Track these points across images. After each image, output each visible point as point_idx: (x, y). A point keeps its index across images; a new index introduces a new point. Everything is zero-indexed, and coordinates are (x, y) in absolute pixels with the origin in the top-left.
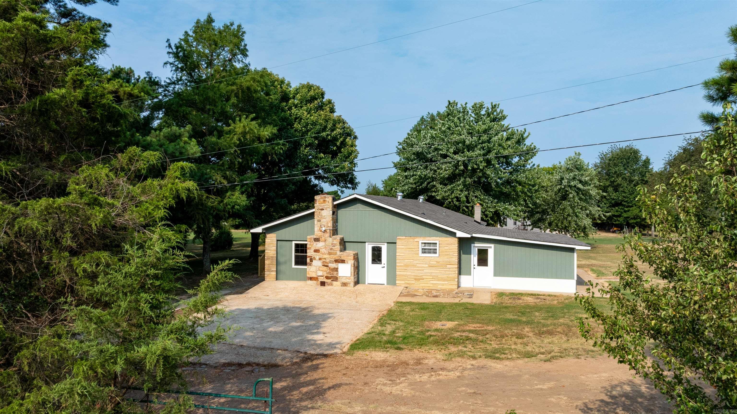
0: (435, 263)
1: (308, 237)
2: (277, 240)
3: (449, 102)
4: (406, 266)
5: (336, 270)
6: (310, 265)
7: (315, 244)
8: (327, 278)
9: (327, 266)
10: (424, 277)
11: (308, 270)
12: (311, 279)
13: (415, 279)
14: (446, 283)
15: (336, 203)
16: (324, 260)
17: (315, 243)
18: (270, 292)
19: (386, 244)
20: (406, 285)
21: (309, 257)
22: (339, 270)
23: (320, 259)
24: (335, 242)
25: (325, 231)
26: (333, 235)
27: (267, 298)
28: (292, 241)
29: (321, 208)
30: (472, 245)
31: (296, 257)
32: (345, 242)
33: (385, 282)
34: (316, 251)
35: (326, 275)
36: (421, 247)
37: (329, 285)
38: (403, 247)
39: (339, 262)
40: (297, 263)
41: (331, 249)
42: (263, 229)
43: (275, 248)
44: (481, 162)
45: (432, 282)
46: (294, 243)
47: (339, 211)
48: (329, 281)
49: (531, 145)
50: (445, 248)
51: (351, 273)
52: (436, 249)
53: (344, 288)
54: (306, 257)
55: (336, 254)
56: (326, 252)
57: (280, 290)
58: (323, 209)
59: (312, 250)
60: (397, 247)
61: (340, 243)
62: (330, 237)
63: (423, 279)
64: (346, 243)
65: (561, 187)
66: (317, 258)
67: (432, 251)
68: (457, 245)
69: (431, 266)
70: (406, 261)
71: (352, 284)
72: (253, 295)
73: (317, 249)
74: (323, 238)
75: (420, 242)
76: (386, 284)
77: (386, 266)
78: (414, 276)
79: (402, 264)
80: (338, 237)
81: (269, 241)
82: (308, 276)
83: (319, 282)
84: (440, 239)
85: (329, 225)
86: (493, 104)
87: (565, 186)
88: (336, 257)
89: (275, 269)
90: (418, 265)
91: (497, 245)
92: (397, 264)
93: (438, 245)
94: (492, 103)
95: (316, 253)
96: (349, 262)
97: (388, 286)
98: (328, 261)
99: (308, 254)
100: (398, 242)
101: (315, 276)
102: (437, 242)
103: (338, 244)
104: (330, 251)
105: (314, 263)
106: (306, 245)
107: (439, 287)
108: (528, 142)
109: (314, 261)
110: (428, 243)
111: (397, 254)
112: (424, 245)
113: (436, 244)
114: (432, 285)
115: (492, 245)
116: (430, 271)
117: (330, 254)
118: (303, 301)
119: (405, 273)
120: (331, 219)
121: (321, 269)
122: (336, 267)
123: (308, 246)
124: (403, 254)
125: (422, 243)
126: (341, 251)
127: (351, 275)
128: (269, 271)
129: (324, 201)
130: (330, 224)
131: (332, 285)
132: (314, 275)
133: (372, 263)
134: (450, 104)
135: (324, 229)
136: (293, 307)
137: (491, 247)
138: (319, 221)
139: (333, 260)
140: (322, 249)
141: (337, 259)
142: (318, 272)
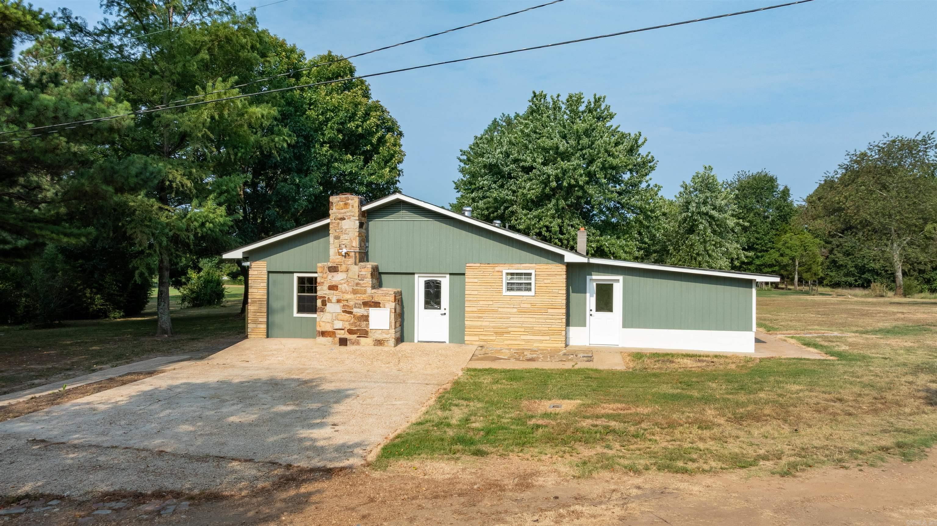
0: (529, 306)
1: (319, 265)
2: (269, 272)
3: (534, 93)
4: (480, 311)
5: (366, 318)
6: (322, 311)
7: (330, 277)
8: (350, 332)
9: (351, 313)
10: (510, 329)
11: (318, 320)
12: (323, 334)
13: (496, 333)
14: (547, 338)
15: (364, 208)
16: (345, 303)
17: (330, 275)
18: (252, 356)
19: (448, 276)
20: (482, 343)
21: (321, 297)
22: (370, 319)
23: (339, 301)
24: (363, 273)
25: (347, 255)
26: (361, 261)
27: (246, 364)
28: (293, 273)
29: (340, 216)
30: (588, 278)
31: (300, 298)
32: (380, 273)
33: (447, 339)
34: (333, 288)
35: (348, 327)
36: (505, 280)
37: (353, 344)
38: (476, 280)
39: (371, 306)
40: (300, 310)
41: (357, 284)
42: (244, 253)
43: (265, 284)
44: (581, 175)
45: (523, 337)
46: (296, 275)
47: (371, 223)
48: (353, 337)
49: (647, 156)
50: (546, 281)
51: (390, 323)
52: (530, 284)
53: (379, 348)
54: (315, 299)
55: (365, 292)
56: (349, 289)
57: (270, 353)
58: (343, 219)
59: (325, 287)
60: (467, 280)
61: (372, 275)
62: (356, 264)
63: (509, 333)
64: (383, 276)
65: (687, 215)
66: (334, 299)
67: (523, 286)
68: (565, 276)
69: (522, 312)
70: (481, 303)
71: (392, 342)
72: (221, 362)
73: (333, 284)
74: (344, 267)
75: (505, 272)
76: (447, 342)
77: (447, 312)
78: (494, 327)
79: (475, 309)
80: (369, 265)
81: (256, 273)
82: (319, 329)
83: (337, 340)
84: (537, 266)
85: (354, 244)
86: (597, 97)
87: (693, 213)
88: (366, 297)
89: (265, 320)
90: (500, 310)
91: (627, 277)
92: (467, 309)
93: (533, 277)
94: (595, 95)
95: (332, 292)
96: (387, 305)
97: (451, 344)
98: (351, 303)
99: (319, 293)
100: (468, 272)
101: (330, 329)
102: (533, 272)
103: (369, 276)
104: (355, 288)
105: (330, 307)
106: (316, 278)
107: (535, 345)
108: (643, 151)
109: (328, 304)
110: (517, 274)
111: (467, 292)
112: (510, 277)
113: (530, 274)
114: (523, 343)
115: (620, 278)
116: (520, 320)
117: (355, 292)
118: (306, 369)
119: (479, 323)
120: (357, 234)
121: (340, 317)
122: (366, 314)
123: (319, 280)
124: (476, 293)
125: (507, 274)
126: (373, 287)
127: (390, 326)
128: (256, 322)
129: (346, 204)
130: (356, 243)
131: (358, 343)
132: (328, 328)
133: (425, 308)
134: (535, 96)
135: (344, 251)
136: (287, 380)
137: (618, 281)
138: (337, 238)
139: (360, 302)
140: (341, 284)
141: (367, 300)
142: (336, 322)
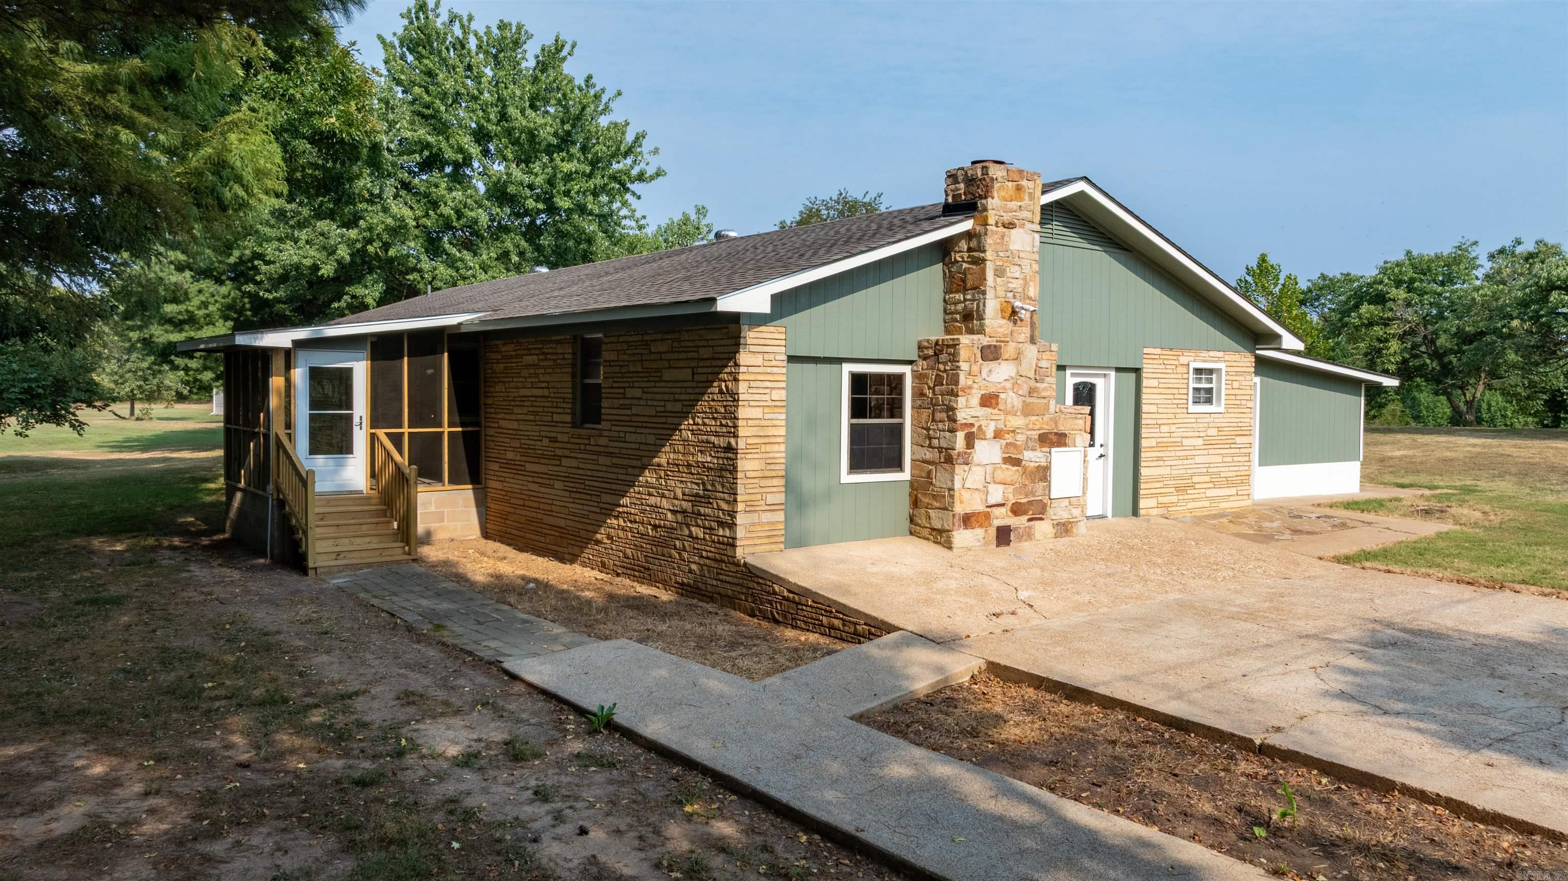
0: (1216, 432)
1: (965, 341)
2: (791, 359)
4: (1159, 446)
5: (1043, 473)
6: (965, 461)
7: (984, 372)
8: (1017, 510)
9: (1017, 462)
10: (1195, 479)
11: (956, 485)
12: (971, 520)
13: (1178, 489)
14: (1236, 490)
16: (1009, 438)
17: (985, 369)
19: (1113, 374)
20: (1161, 512)
21: (964, 426)
22: (1053, 474)
23: (998, 435)
24: (1043, 364)
25: (1018, 318)
28: (840, 361)
29: (1007, 218)
31: (854, 433)
33: (1109, 509)
34: (989, 400)
35: (1014, 498)
36: (1192, 382)
37: (1020, 538)
38: (1156, 383)
39: (1053, 444)
41: (1031, 392)
43: (783, 395)
46: (848, 370)
48: (1022, 521)
50: (1234, 384)
52: (1210, 390)
53: (1063, 542)
55: (1044, 411)
56: (1018, 402)
58: (1010, 226)
59: (975, 400)
60: (1144, 382)
62: (1031, 341)
63: (1192, 486)
66: (990, 430)
67: (1204, 395)
68: (1253, 376)
69: (1208, 444)
70: (1162, 429)
71: (1083, 524)
73: (993, 390)
74: (1010, 348)
75: (1193, 366)
76: (1109, 514)
77: (1109, 453)
78: (1176, 478)
79: (1155, 443)
80: (1054, 346)
81: (758, 360)
82: (958, 508)
83: (992, 532)
84: (1225, 356)
85: (1032, 292)
88: (1043, 423)
89: (782, 498)
90: (1185, 442)
92: (1142, 443)
93: (1222, 375)
95: (989, 410)
96: (1078, 440)
97: (1114, 519)
98: (1021, 439)
99: (960, 416)
100: (1145, 366)
101: (981, 508)
102: (1221, 366)
103: (1054, 370)
104: (1028, 400)
105: (980, 450)
107: (1221, 505)
109: (978, 444)
110: (1205, 371)
111: (1144, 408)
112: (1197, 376)
114: (1208, 504)
116: (1204, 459)
117: (1027, 411)
119: (1158, 471)
120: (1037, 267)
121: (1000, 475)
122: (1041, 463)
124: (1156, 408)
125: (1195, 370)
127: (1083, 488)
128: (754, 508)
129: (1019, 188)
130: (1034, 290)
131: (1031, 536)
132: (977, 505)
138: (999, 273)
139: (1035, 434)
140: (1005, 390)
141: (1047, 428)
142: (992, 487)
